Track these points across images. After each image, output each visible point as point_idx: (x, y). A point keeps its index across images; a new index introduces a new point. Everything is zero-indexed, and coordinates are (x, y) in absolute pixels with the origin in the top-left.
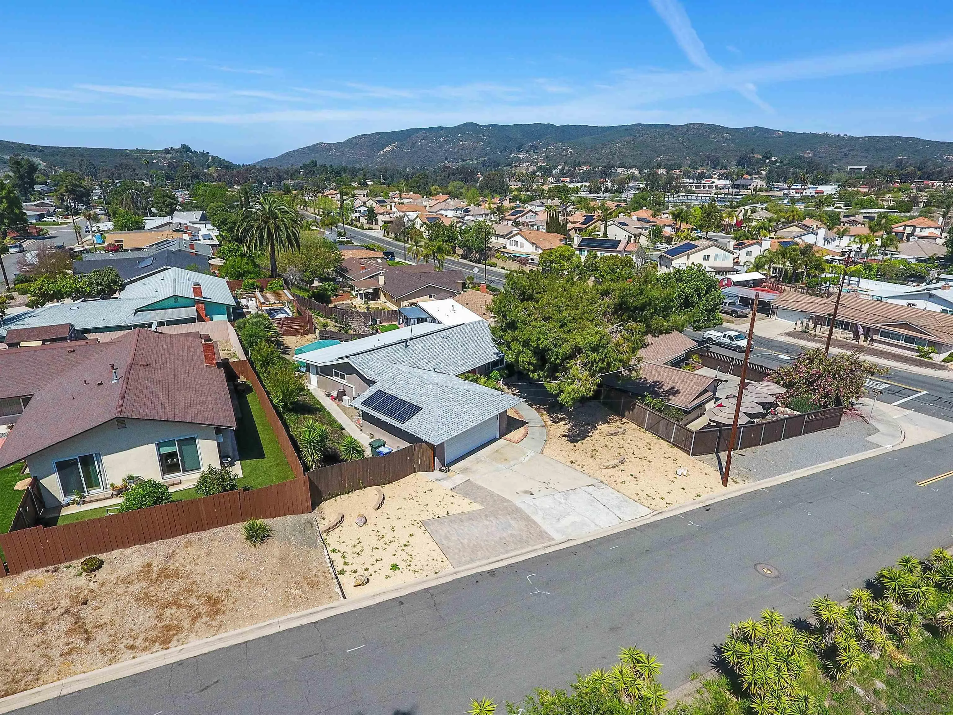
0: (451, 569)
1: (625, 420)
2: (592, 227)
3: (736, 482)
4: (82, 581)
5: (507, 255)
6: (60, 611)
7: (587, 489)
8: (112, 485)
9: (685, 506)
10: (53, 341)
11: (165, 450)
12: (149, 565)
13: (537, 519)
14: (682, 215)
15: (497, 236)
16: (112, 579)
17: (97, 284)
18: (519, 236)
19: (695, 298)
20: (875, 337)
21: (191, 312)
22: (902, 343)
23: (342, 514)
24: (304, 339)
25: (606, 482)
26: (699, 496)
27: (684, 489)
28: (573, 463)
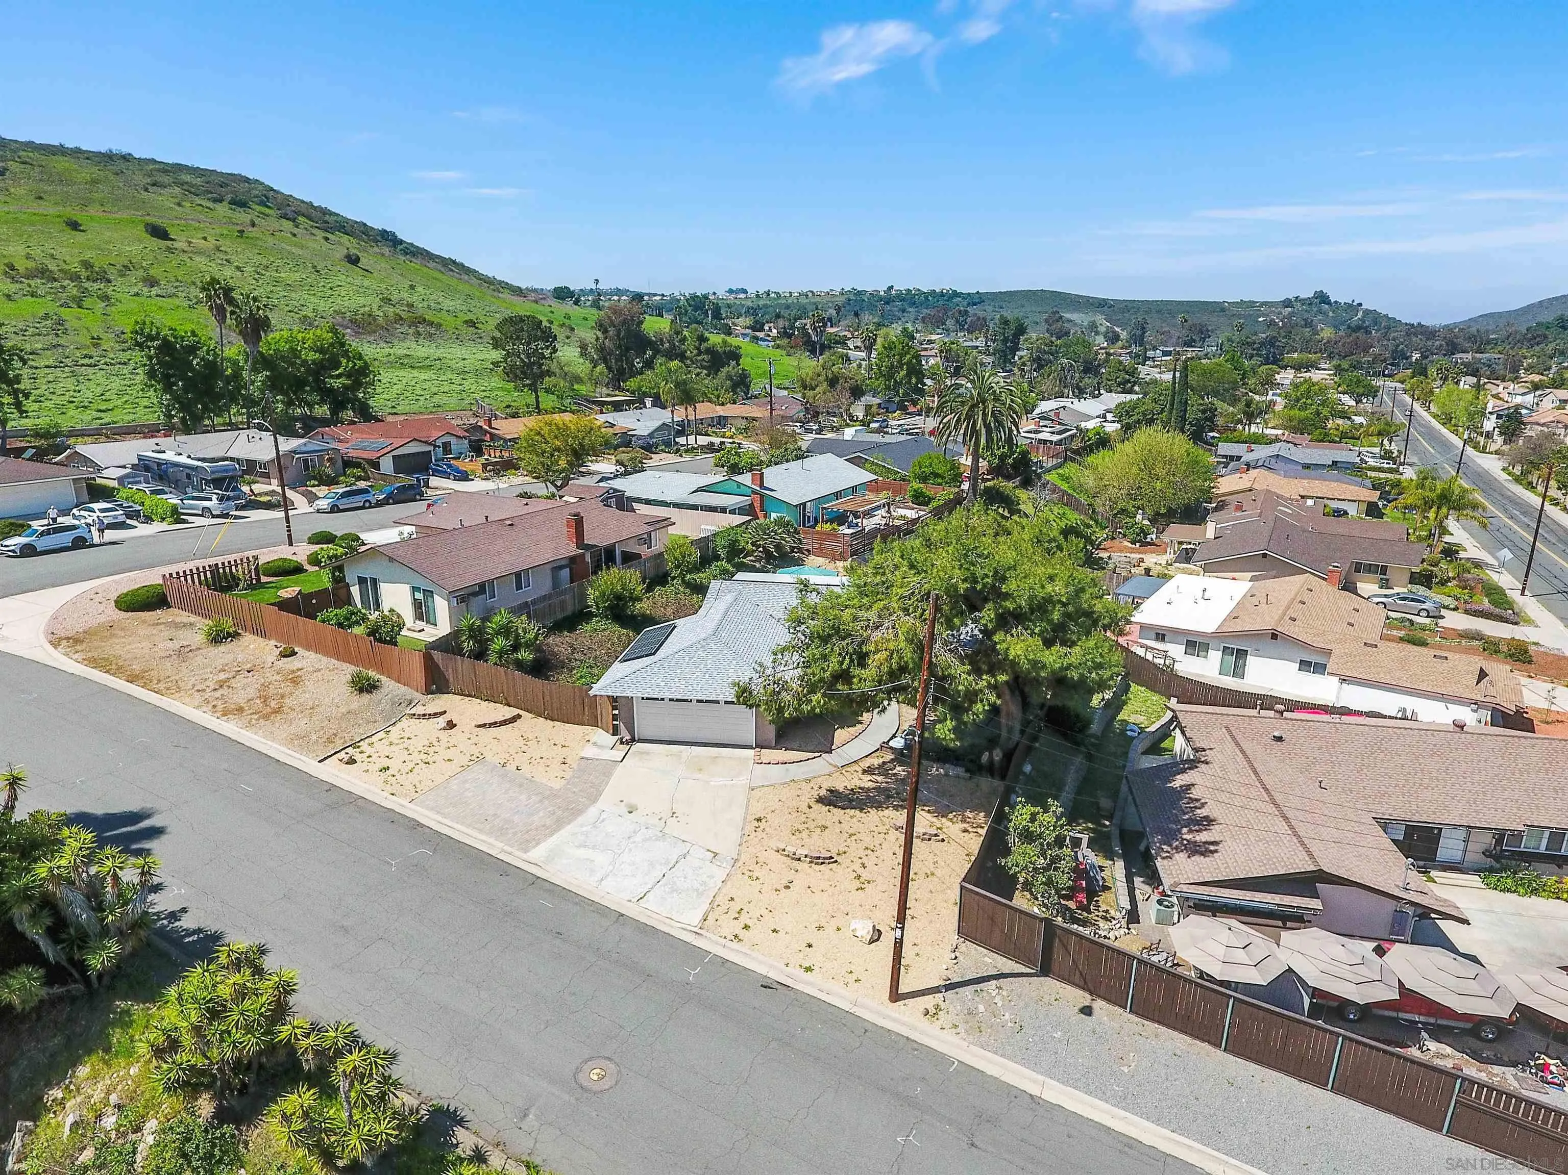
0: (406, 801)
3: (931, 1015)
6: (238, 669)
11: (419, 596)
12: (301, 670)
13: (569, 830)
16: (280, 666)
23: (445, 712)
24: (832, 565)
25: (740, 864)
26: (808, 969)
27: (810, 946)
28: (759, 820)
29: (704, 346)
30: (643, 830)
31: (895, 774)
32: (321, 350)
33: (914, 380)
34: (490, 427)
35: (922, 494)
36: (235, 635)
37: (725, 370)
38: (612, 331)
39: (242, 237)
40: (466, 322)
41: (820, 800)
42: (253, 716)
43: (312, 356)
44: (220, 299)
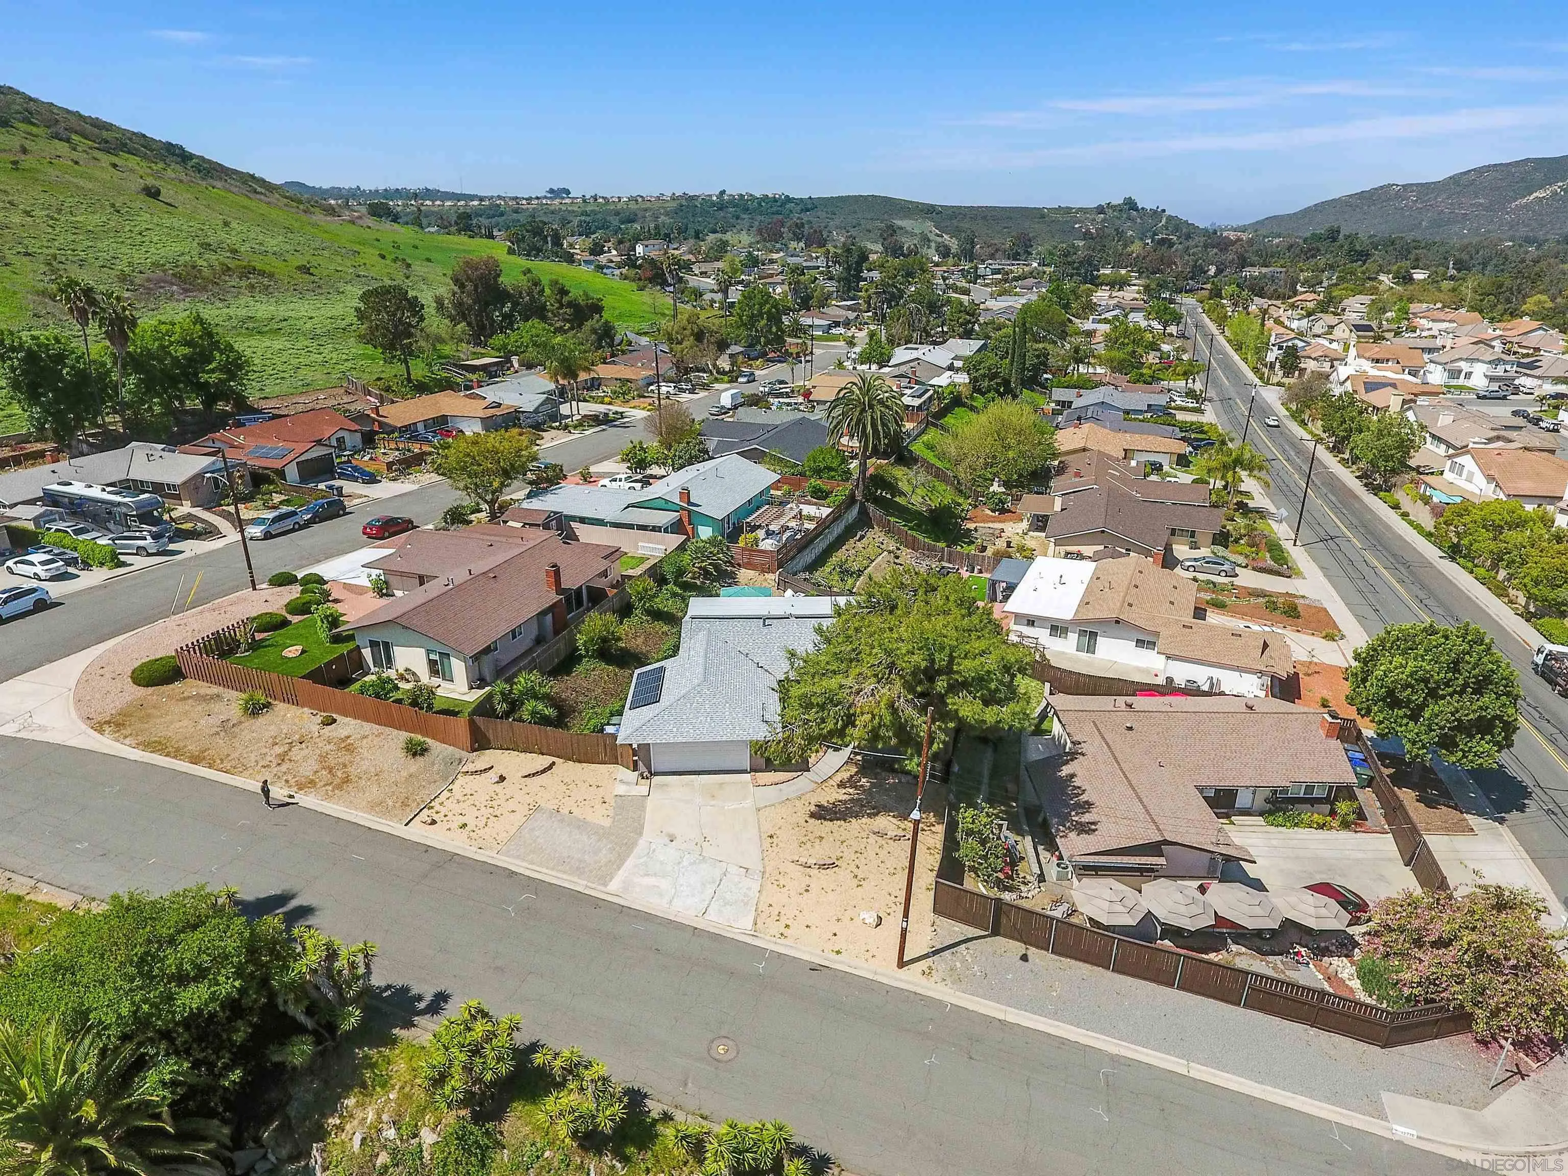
0: (494, 853)
3: (926, 974)
4: (316, 728)
5: (1422, 491)
7: (733, 869)
8: (398, 671)
11: (432, 657)
12: (348, 737)
13: (631, 863)
16: (327, 735)
17: (680, 457)
18: (1468, 456)
23: (492, 767)
24: (762, 577)
25: (767, 875)
26: (838, 952)
27: (835, 935)
28: (771, 837)
29: (565, 300)
30: (687, 856)
31: (862, 786)
32: (189, 344)
33: (774, 329)
34: (378, 414)
35: (820, 490)
36: (267, 705)
37: (589, 323)
38: (469, 287)
39: (17, 169)
40: (299, 268)
41: (813, 815)
42: (327, 787)
43: (182, 351)
44: (81, 301)
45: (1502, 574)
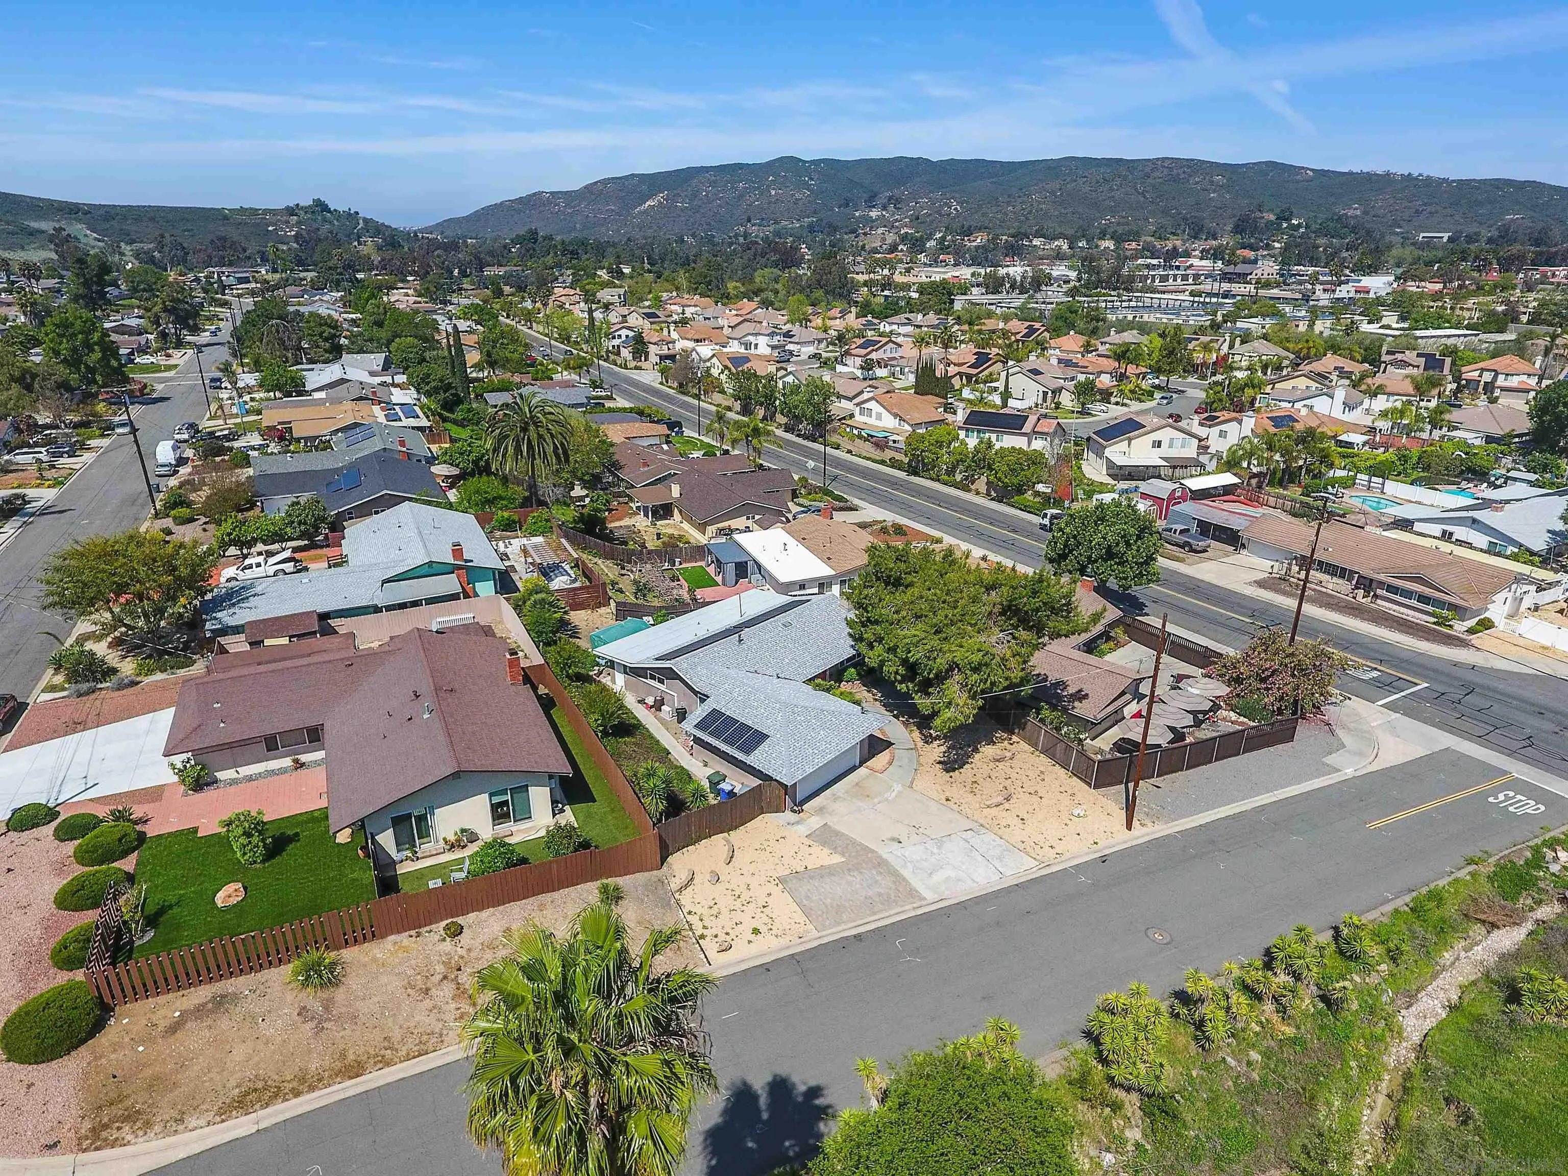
0: (815, 934)
1: (1015, 738)
2: (986, 372)
3: (1142, 825)
4: (448, 946)
5: (855, 432)
6: (438, 977)
7: (964, 835)
8: (444, 839)
9: (1080, 856)
10: (299, 636)
11: (496, 800)
13: (906, 873)
14: (1128, 354)
15: (840, 397)
16: (477, 944)
17: (300, 523)
18: (874, 402)
19: (1122, 548)
20: (1379, 592)
21: (450, 584)
22: (1414, 603)
23: (695, 870)
24: (596, 614)
25: (987, 825)
26: (1096, 843)
27: (1078, 834)
28: (948, 800)
30: (927, 845)
31: (937, 736)
36: (332, 963)
41: (947, 771)
45: (958, 477)
